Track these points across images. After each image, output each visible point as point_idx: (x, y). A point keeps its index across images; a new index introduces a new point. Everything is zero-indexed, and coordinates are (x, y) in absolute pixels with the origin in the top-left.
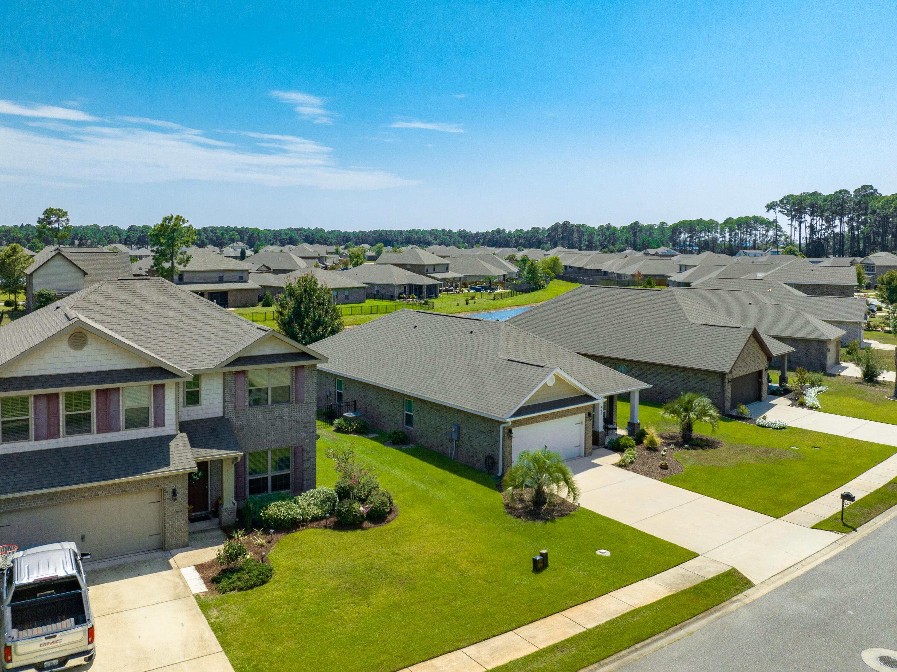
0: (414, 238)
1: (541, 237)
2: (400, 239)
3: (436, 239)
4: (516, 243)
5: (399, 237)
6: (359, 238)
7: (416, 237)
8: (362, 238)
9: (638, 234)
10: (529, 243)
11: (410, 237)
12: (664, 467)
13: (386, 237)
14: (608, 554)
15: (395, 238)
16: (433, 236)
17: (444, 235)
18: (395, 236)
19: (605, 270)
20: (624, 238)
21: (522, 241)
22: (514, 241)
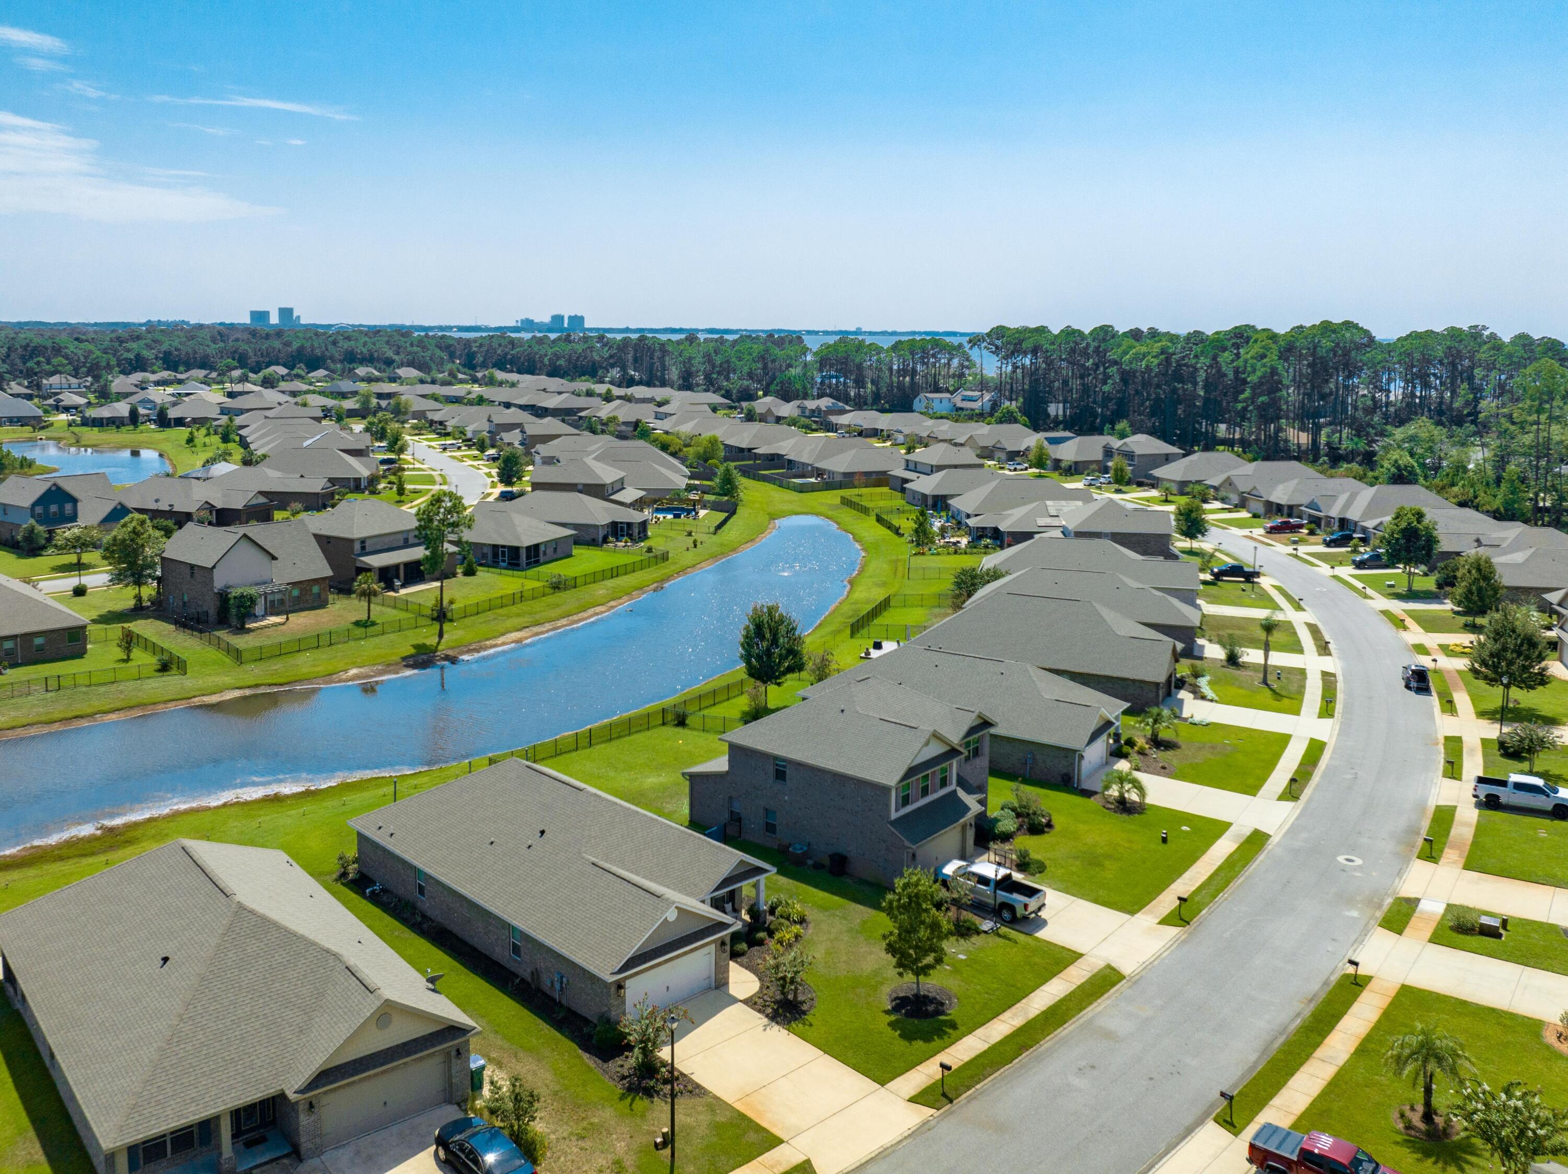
0: (362, 352)
1: (597, 358)
2: (336, 355)
3: (398, 353)
4: (550, 365)
5: (334, 352)
6: (262, 356)
7: (365, 350)
8: (267, 354)
9: (770, 365)
10: (575, 367)
11: (353, 350)
12: (1164, 768)
13: (312, 351)
14: (1188, 829)
15: (327, 354)
16: (395, 348)
17: (412, 345)
18: (327, 349)
19: (791, 458)
20: (746, 369)
21: (561, 362)
22: (546, 360)
